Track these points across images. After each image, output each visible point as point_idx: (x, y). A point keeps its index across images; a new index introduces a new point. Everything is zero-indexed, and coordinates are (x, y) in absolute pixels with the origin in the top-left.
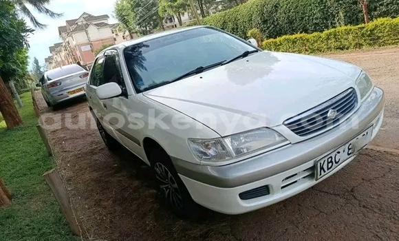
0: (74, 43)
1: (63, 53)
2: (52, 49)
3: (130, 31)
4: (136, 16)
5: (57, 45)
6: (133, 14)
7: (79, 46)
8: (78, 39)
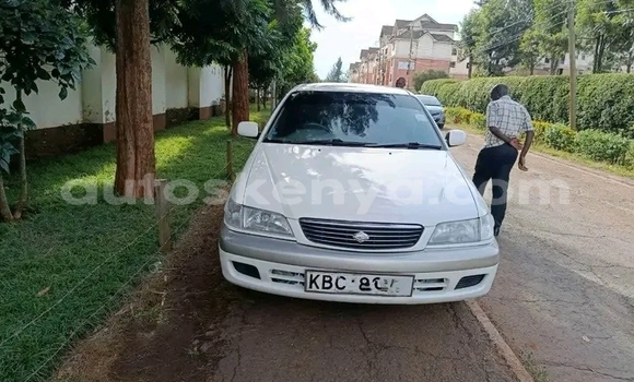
0: (393, 53)
1: (374, 64)
2: (364, 53)
3: (471, 58)
4: (488, 39)
5: (373, 50)
6: (485, 35)
7: (397, 59)
8: (399, 49)
